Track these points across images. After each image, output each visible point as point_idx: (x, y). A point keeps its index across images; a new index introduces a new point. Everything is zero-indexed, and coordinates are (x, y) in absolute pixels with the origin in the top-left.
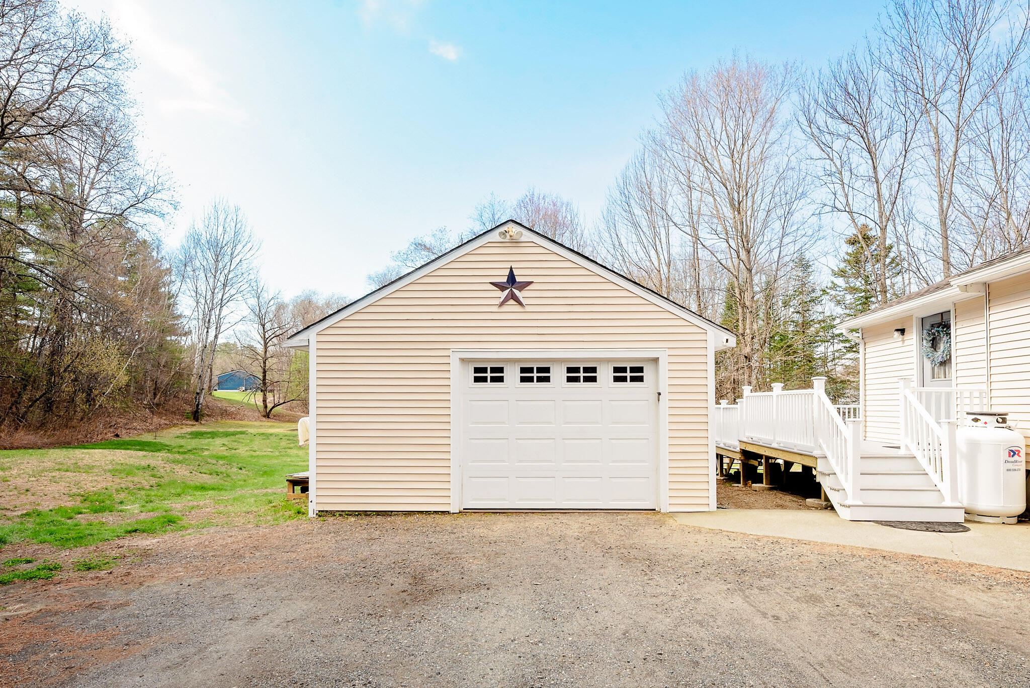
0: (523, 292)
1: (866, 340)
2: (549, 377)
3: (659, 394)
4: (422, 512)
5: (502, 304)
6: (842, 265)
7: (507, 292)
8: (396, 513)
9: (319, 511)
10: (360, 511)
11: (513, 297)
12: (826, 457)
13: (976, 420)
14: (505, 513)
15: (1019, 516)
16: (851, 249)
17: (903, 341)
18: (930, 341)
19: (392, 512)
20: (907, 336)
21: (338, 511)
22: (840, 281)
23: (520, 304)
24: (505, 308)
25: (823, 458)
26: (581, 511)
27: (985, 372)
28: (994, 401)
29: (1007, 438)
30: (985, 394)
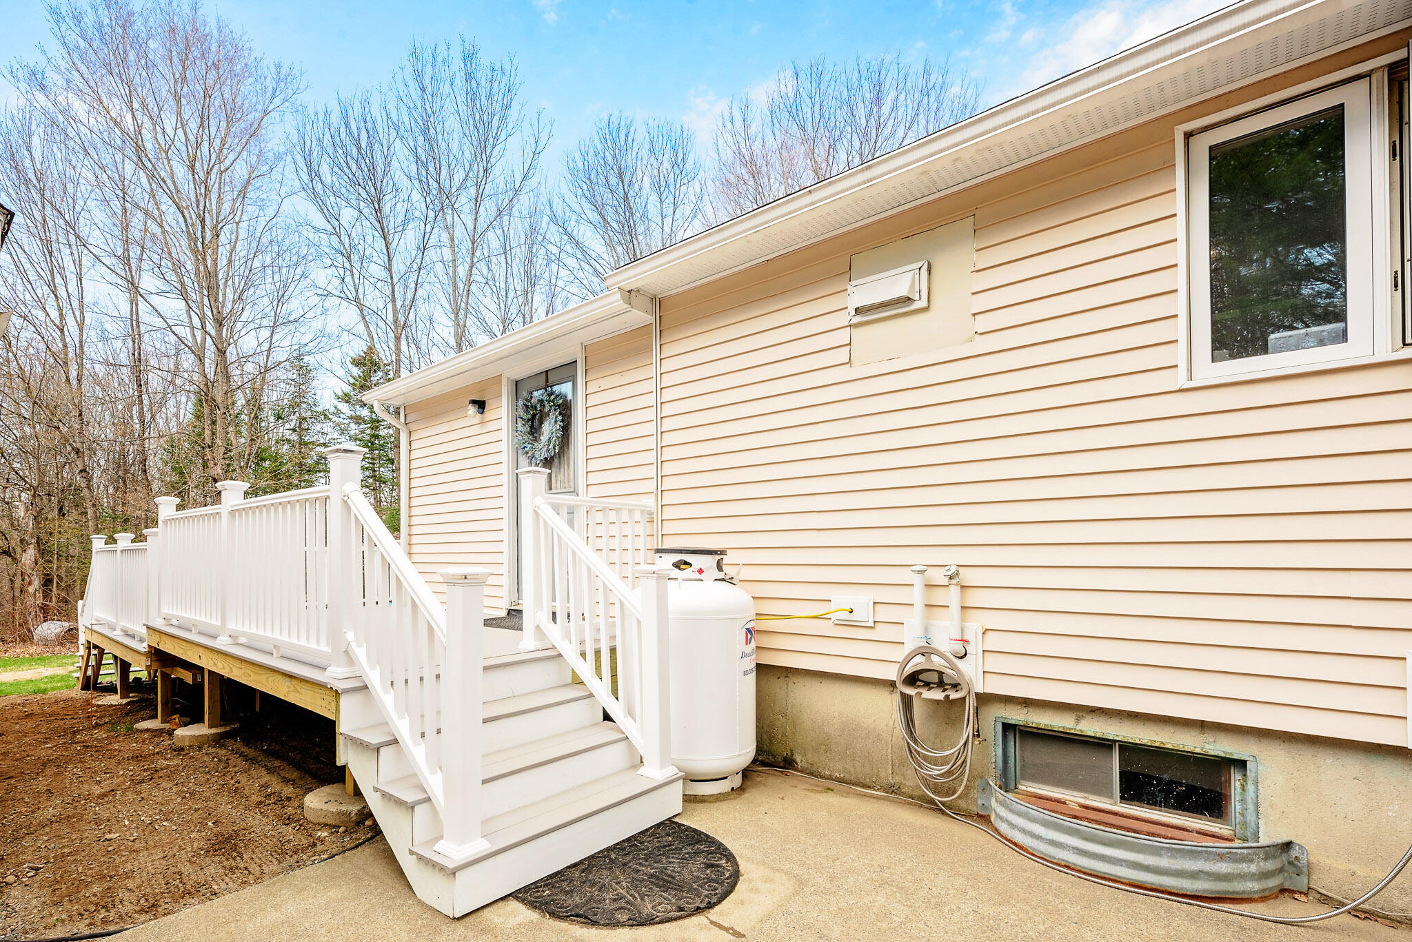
1: (412, 426)
6: (347, 389)
12: (366, 687)
13: (679, 566)
16: (356, 371)
17: (483, 423)
18: (529, 420)
20: (490, 413)
22: (344, 408)
25: (356, 691)
27: (651, 471)
28: (669, 528)
29: (735, 598)
30: (651, 513)
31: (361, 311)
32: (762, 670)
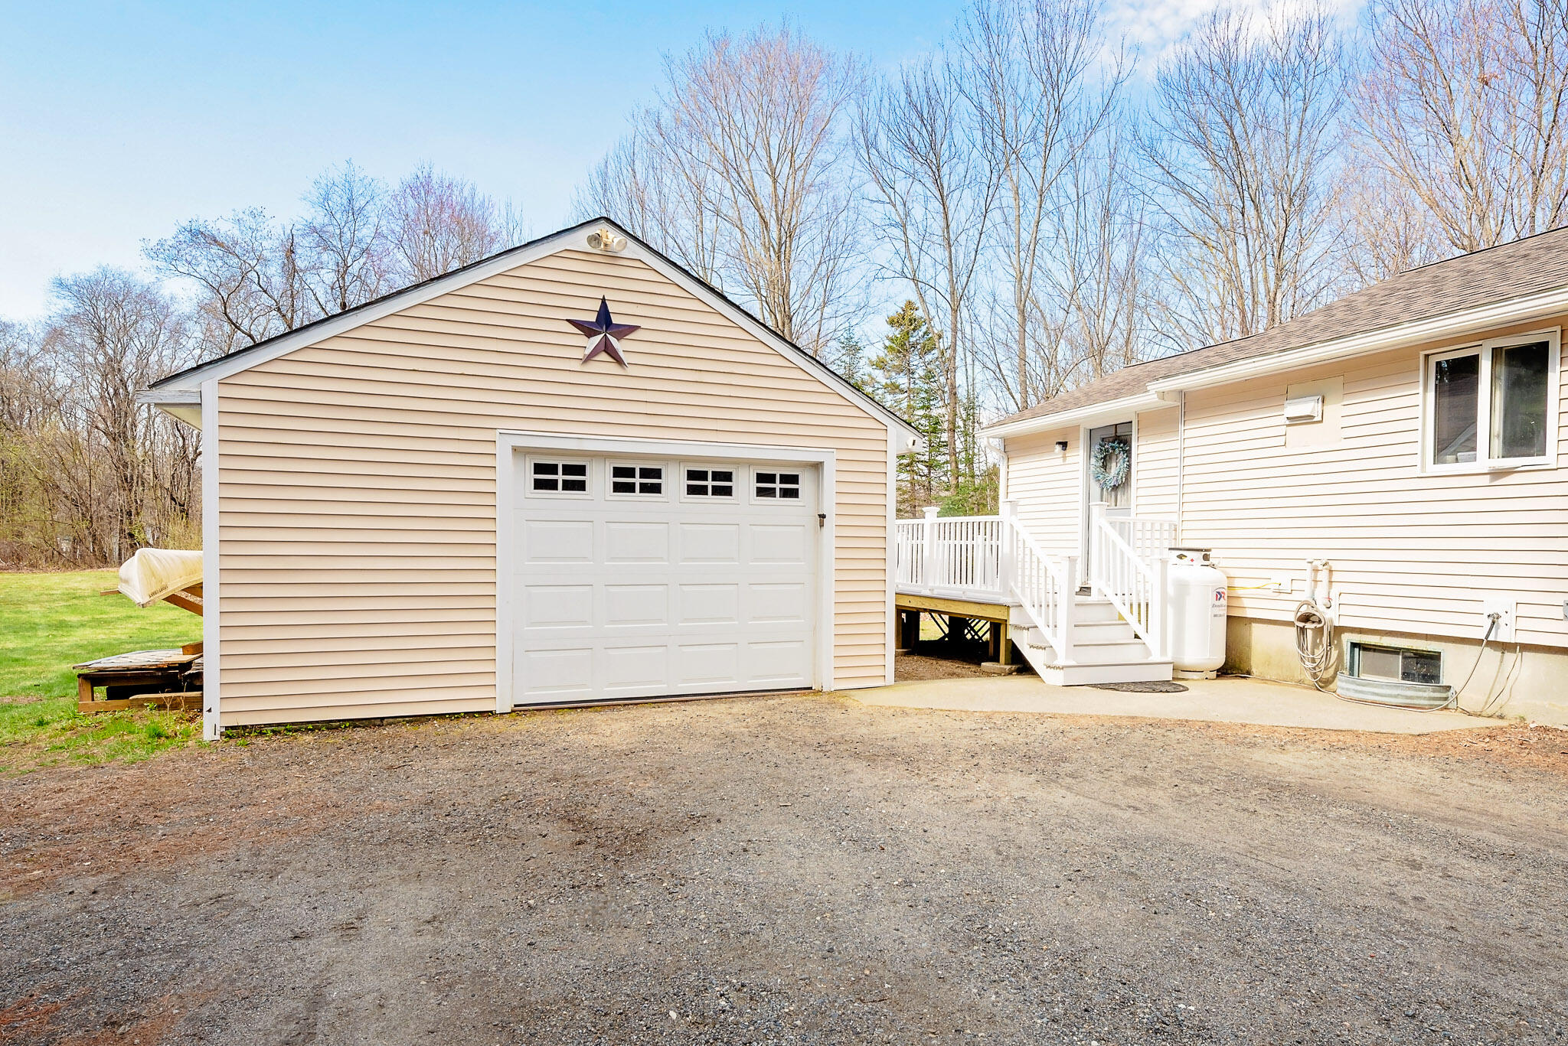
0: (623, 341)
1: (1011, 454)
2: (659, 485)
3: (822, 516)
4: (442, 716)
5: (588, 358)
6: (883, 353)
7: (597, 339)
8: (391, 720)
9: (227, 728)
10: (317, 722)
11: (607, 348)
12: (1022, 606)
13: (1180, 557)
14: (591, 707)
15: (1218, 671)
16: (896, 332)
17: (1064, 457)
18: (1101, 458)
19: (382, 719)
20: (1069, 452)
21: (270, 725)
23: (619, 361)
24: (592, 367)
25: (1016, 606)
26: (709, 697)
27: (1176, 499)
28: (1186, 535)
29: (1215, 577)
30: (1175, 525)
31: (916, 285)
32: (1230, 618)
